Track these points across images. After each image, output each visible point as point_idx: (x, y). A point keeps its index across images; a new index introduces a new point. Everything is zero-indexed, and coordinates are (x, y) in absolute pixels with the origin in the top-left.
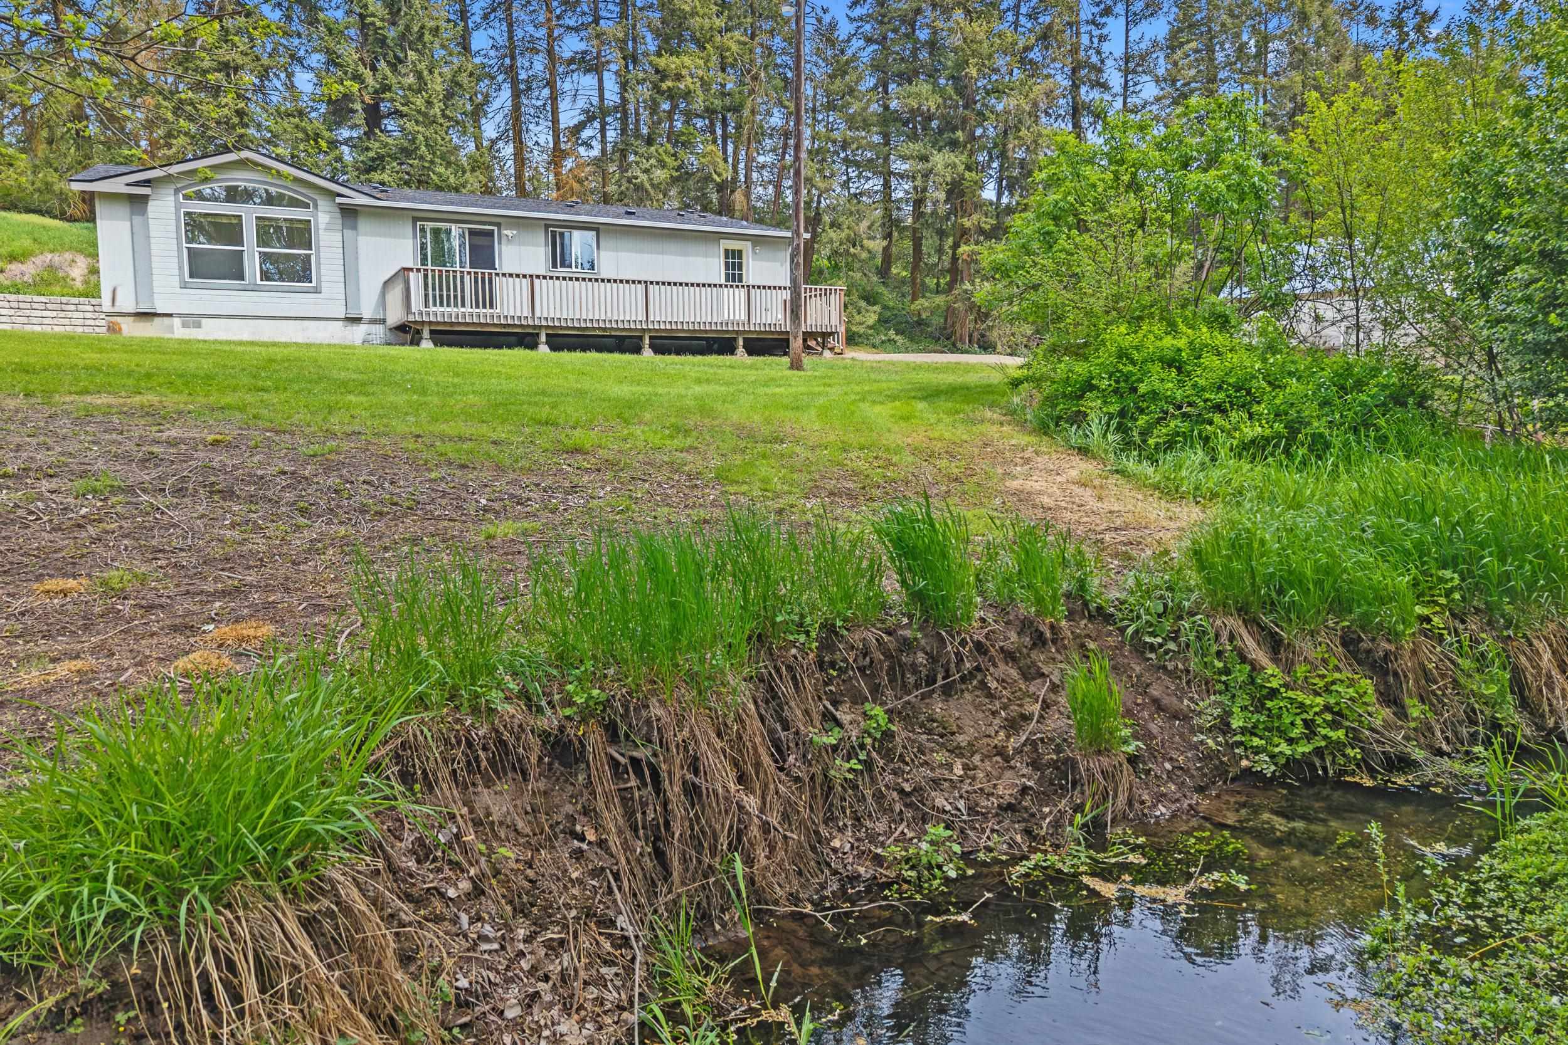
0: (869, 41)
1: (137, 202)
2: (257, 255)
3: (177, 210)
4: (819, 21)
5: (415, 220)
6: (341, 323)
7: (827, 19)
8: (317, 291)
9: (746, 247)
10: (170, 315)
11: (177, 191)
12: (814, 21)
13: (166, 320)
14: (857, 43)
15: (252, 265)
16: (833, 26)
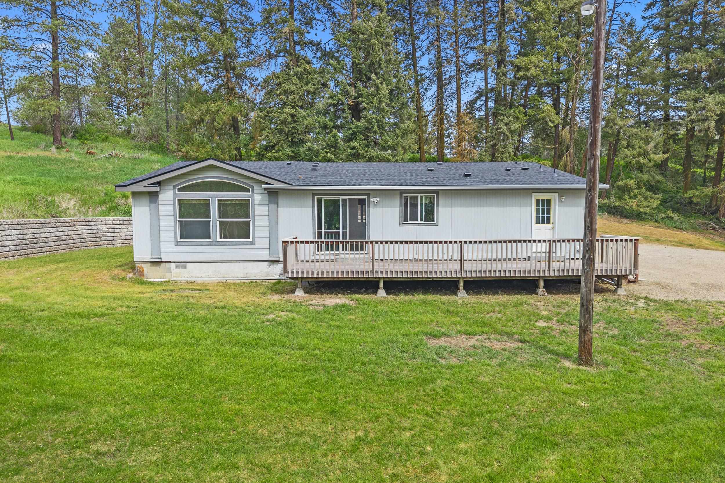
0: (657, 29)
1: (153, 196)
2: (218, 223)
3: (174, 199)
4: (623, 21)
5: (314, 195)
6: (266, 263)
7: (628, 19)
8: (252, 244)
9: (554, 197)
10: (169, 262)
11: (174, 188)
12: (619, 22)
13: (167, 264)
14: (648, 31)
15: (216, 230)
16: (632, 23)
